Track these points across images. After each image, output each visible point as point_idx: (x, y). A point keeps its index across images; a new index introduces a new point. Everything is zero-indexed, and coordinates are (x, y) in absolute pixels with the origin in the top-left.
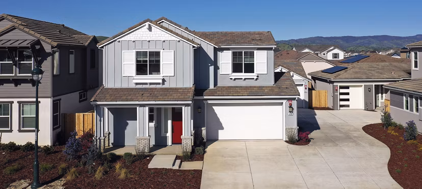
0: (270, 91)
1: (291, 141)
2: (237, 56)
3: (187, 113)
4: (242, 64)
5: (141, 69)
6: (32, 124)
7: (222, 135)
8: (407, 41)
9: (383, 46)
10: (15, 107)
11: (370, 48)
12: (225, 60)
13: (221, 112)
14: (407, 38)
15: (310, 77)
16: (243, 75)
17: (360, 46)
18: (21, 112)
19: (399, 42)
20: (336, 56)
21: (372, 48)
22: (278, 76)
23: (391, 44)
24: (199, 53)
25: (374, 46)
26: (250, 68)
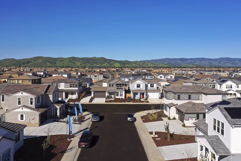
0: (157, 90)
1: (160, 98)
2: (151, 85)
3: (145, 94)
4: (152, 86)
5: (137, 87)
6: (121, 95)
7: (149, 97)
8: (215, 61)
9: (202, 63)
10: (119, 92)
11: (194, 65)
12: (149, 85)
13: (149, 94)
14: (215, 59)
15: (162, 87)
16: (152, 88)
17: (189, 64)
18: (120, 93)
19: (211, 62)
20: (171, 77)
21: (196, 65)
22: (158, 88)
23: (206, 63)
24: (146, 84)
25: (197, 63)
26: (153, 87)
